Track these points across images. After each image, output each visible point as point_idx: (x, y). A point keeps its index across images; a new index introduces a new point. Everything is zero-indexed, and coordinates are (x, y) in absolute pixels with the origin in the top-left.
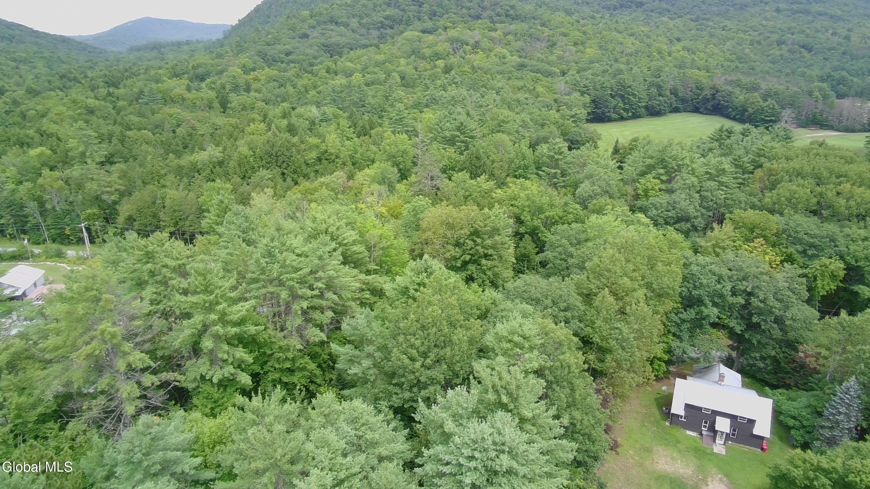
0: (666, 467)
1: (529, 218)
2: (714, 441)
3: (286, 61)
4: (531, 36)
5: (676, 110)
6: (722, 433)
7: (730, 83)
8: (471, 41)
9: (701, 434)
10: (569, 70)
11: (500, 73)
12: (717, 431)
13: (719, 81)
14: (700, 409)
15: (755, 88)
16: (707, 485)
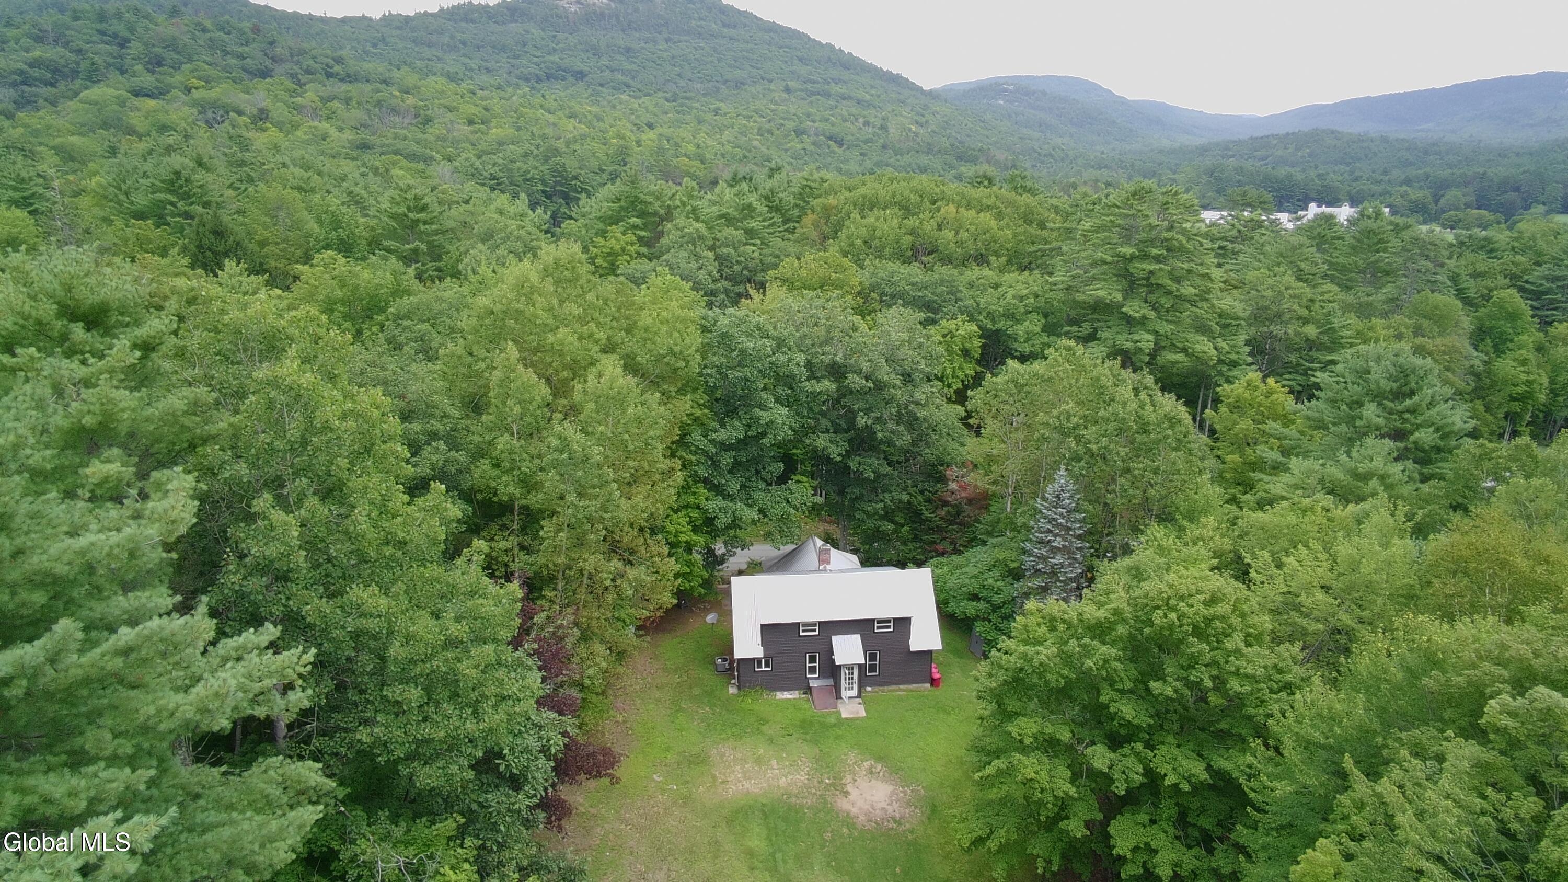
0: (747, 785)
2: (839, 696)
4: (379, 104)
6: (850, 668)
9: (808, 690)
12: (840, 666)
14: (793, 627)
16: (846, 794)
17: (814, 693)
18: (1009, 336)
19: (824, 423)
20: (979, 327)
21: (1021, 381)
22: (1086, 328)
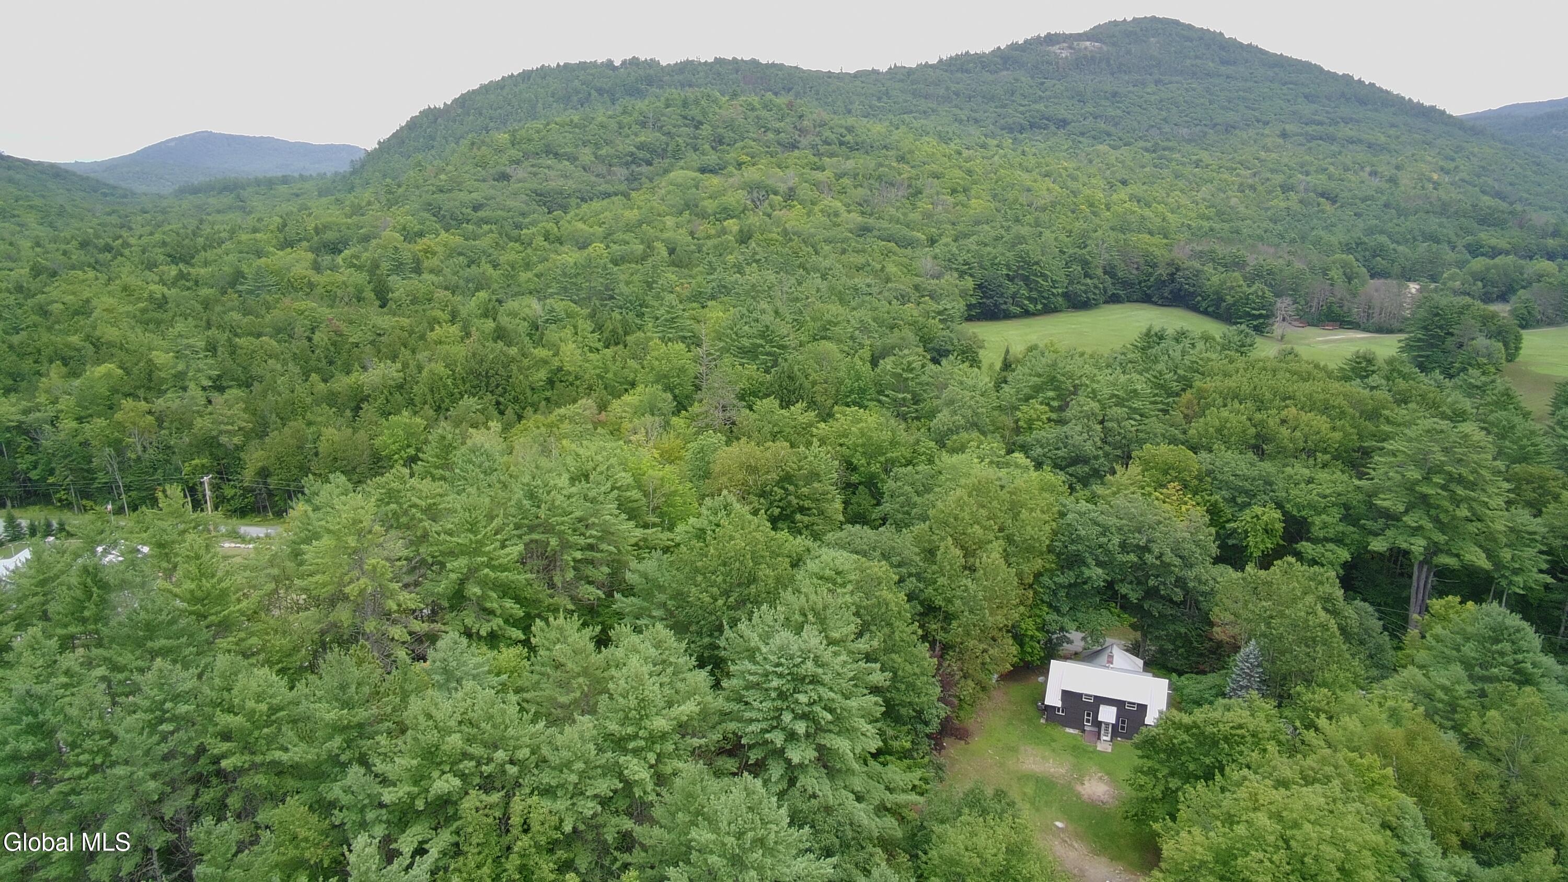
0: (1033, 767)
1: (863, 461)
2: (1099, 738)
3: (475, 220)
4: (879, 178)
5: (1114, 299)
6: (1107, 724)
7: (1200, 255)
8: (782, 188)
9: (1083, 731)
10: (941, 235)
11: (828, 241)
12: (1102, 722)
13: (1182, 253)
14: (1080, 695)
15: (1238, 264)
16: (1083, 784)
17: (1086, 733)
19: (1130, 579)
20: (1284, 514)
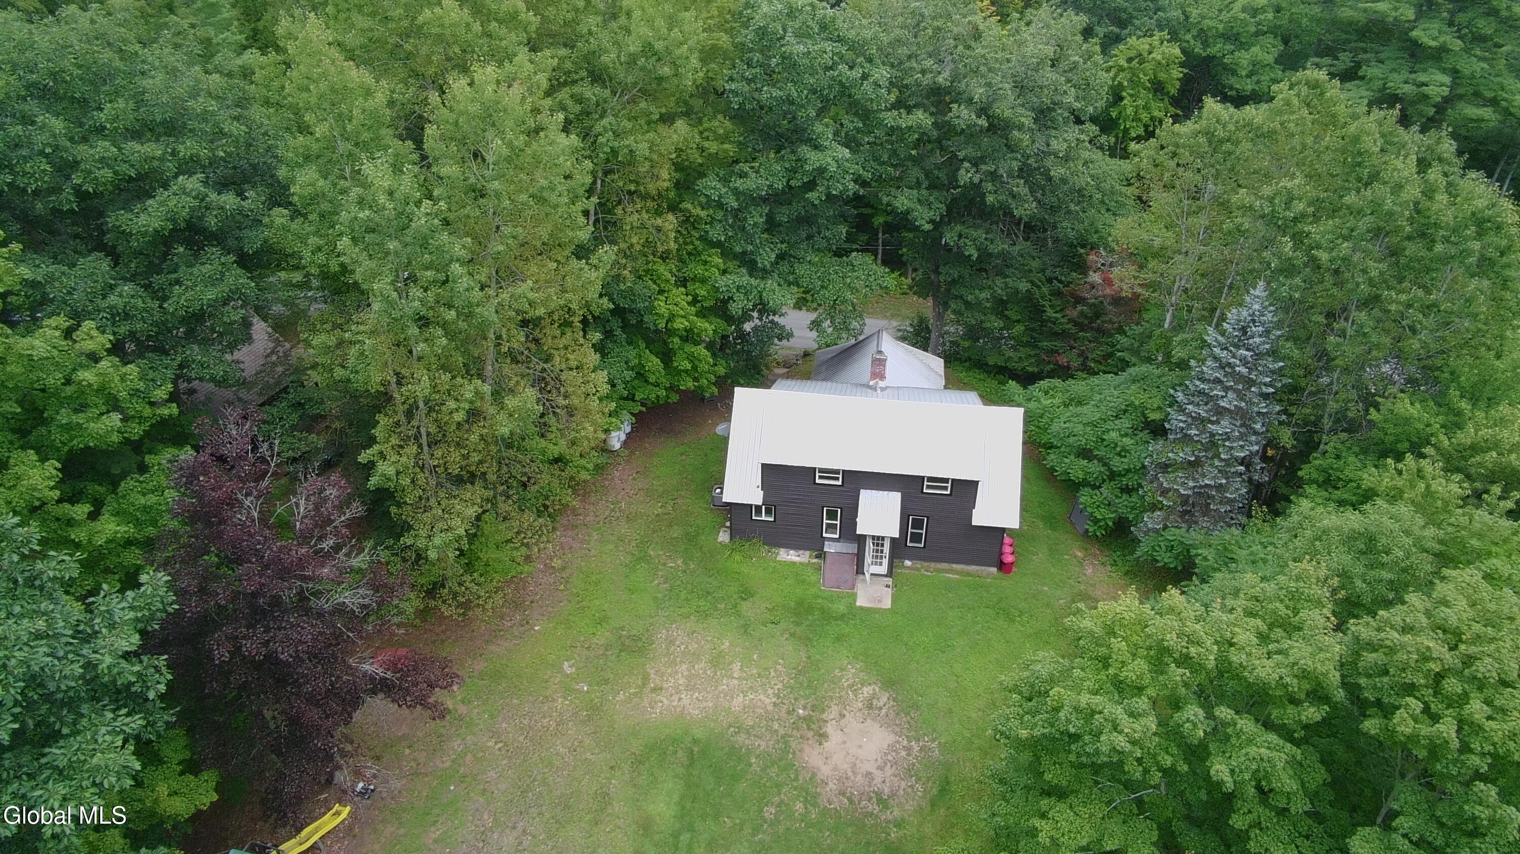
0: (685, 700)
2: (860, 570)
6: (878, 540)
9: (823, 554)
12: (864, 536)
14: (809, 473)
16: (822, 737)
17: (828, 560)
18: (1226, 68)
19: (915, 173)
20: (1183, 51)
21: (1220, 133)
22: (1345, 60)
